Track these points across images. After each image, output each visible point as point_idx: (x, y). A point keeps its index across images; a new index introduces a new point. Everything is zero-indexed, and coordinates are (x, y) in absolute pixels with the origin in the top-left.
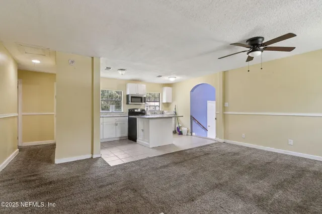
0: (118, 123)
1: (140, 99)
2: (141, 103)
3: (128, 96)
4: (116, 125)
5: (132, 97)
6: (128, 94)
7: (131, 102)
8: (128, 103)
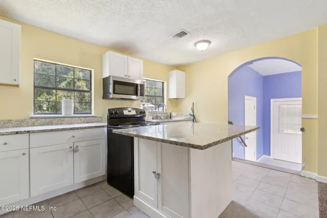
0: (80, 144)
1: (132, 89)
2: (134, 97)
3: (105, 81)
4: (75, 150)
5: (115, 83)
6: (106, 75)
7: (114, 93)
8: (105, 96)
